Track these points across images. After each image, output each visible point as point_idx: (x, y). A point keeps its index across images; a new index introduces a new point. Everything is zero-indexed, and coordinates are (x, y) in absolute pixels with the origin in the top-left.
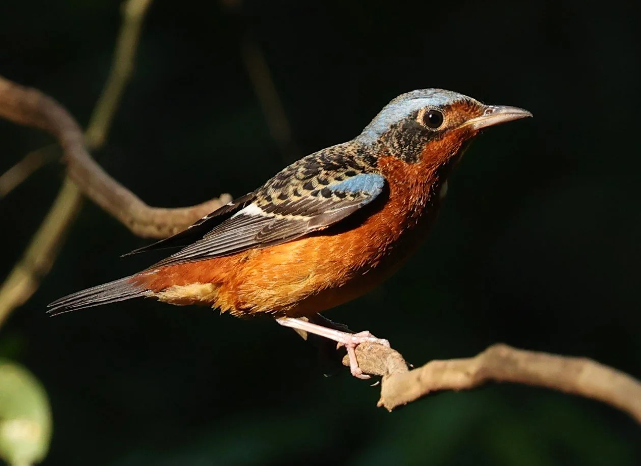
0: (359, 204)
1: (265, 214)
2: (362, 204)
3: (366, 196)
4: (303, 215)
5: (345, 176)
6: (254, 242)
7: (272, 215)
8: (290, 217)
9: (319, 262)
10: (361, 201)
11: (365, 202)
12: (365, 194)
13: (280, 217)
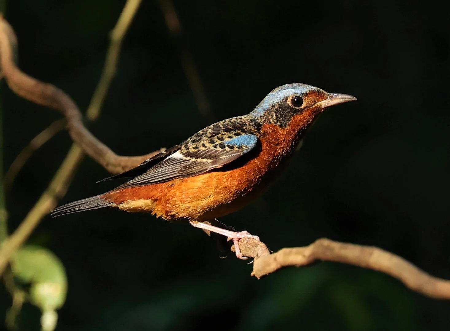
0: (241, 153)
1: (184, 158)
2: (243, 153)
3: (246, 148)
4: (208, 159)
5: (234, 136)
6: (178, 175)
7: (189, 158)
8: (199, 160)
9: (217, 188)
10: (243, 151)
11: (245, 152)
12: (245, 147)
13: (193, 160)
